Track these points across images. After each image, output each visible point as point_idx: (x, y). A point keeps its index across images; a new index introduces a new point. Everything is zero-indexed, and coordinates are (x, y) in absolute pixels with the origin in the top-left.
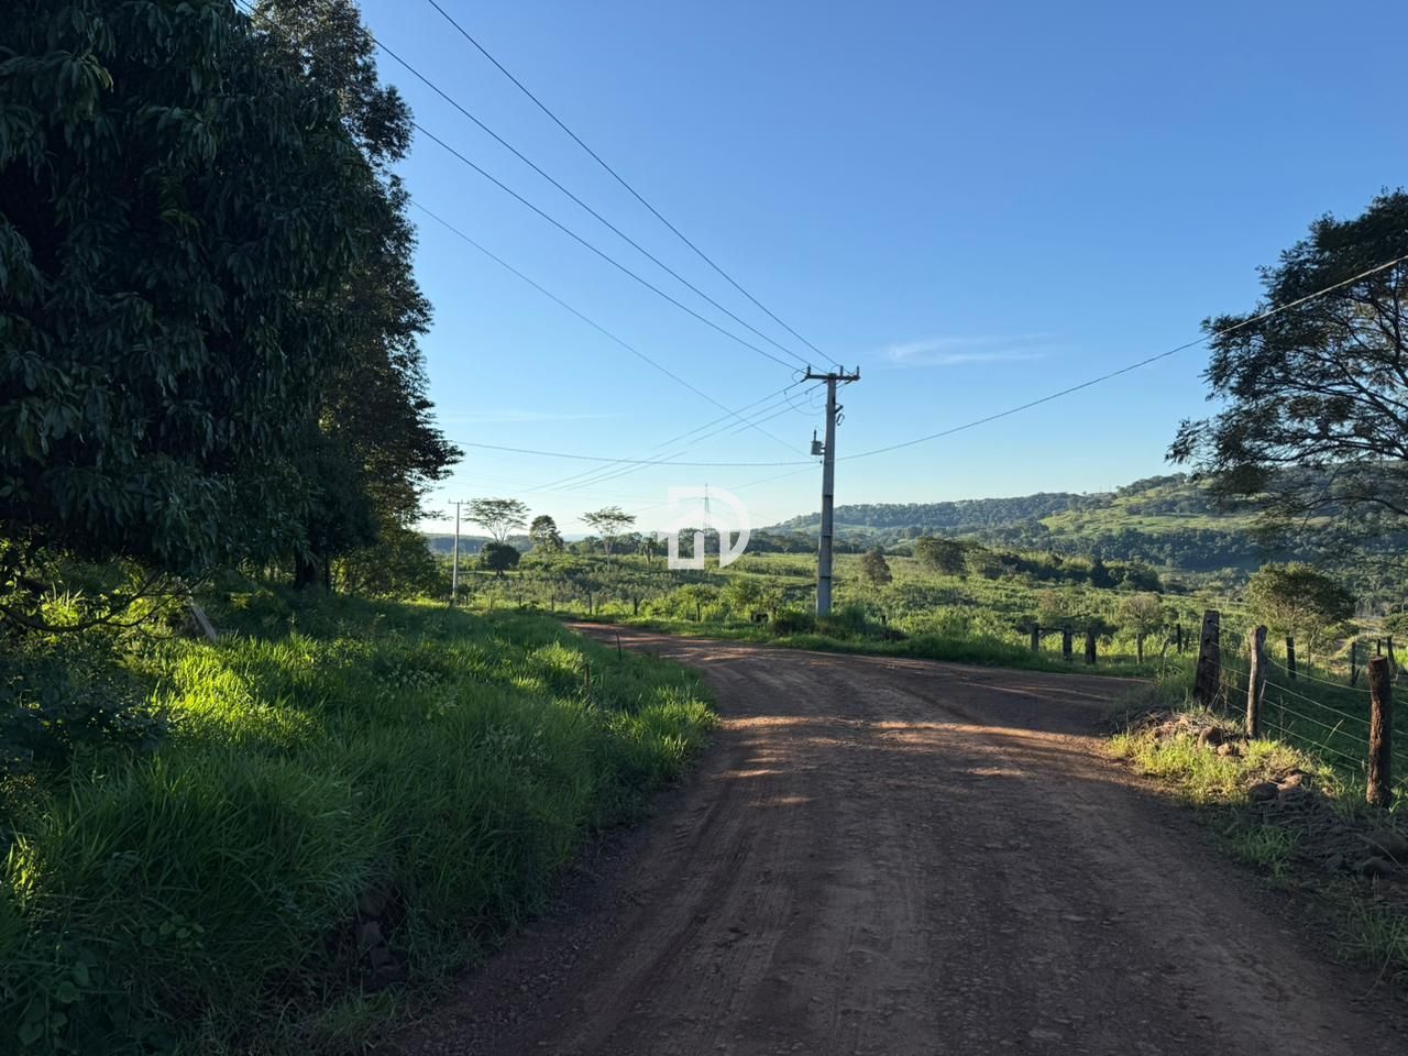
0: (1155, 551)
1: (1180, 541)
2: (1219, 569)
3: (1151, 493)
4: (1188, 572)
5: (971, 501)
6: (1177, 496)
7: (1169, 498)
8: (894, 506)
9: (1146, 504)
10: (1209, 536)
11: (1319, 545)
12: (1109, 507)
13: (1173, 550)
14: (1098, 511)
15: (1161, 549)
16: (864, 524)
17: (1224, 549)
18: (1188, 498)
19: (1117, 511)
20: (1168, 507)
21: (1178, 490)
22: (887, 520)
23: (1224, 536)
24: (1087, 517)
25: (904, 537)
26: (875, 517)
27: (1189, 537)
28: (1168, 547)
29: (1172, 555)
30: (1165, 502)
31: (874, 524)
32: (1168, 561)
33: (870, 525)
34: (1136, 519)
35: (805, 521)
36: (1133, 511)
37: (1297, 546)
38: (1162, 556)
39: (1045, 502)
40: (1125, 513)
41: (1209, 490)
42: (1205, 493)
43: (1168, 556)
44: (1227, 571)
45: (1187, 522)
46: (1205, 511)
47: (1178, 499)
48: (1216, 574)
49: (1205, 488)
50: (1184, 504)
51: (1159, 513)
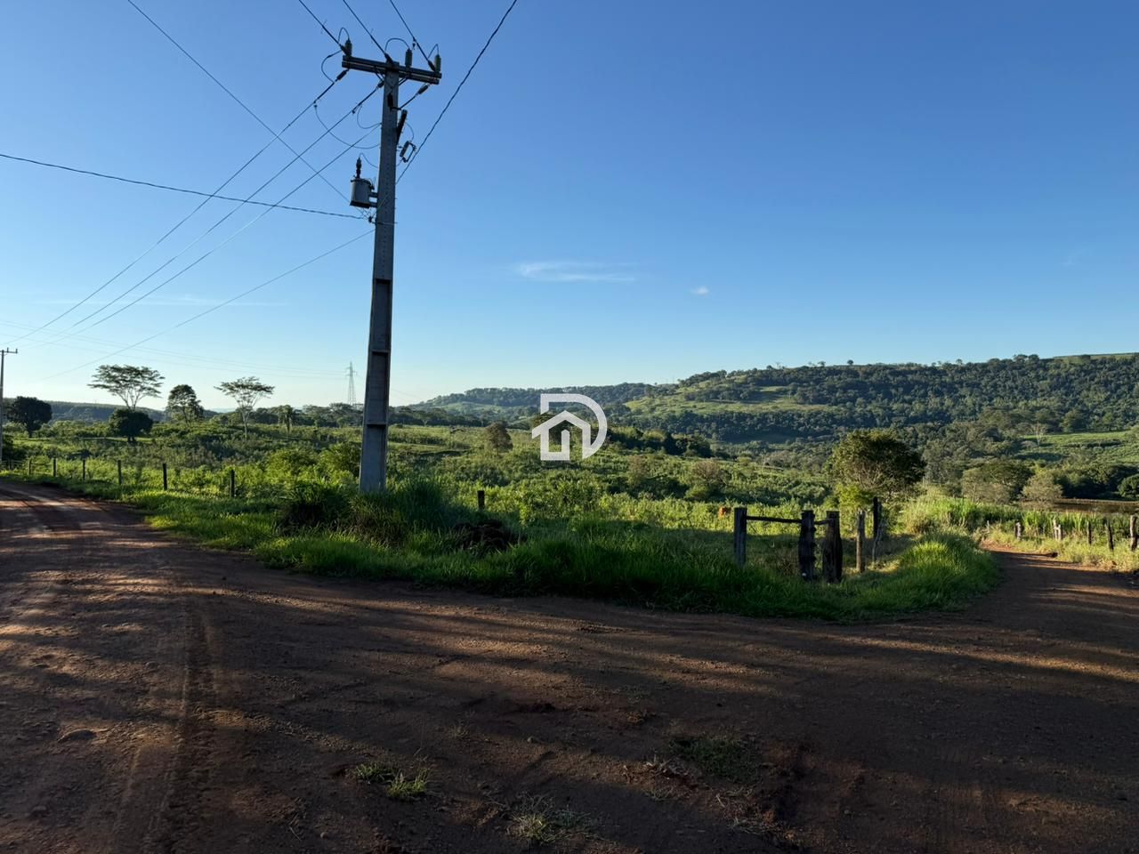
0: (705, 428)
1: (721, 420)
2: (748, 442)
3: (702, 385)
4: (727, 443)
5: (575, 388)
6: (720, 387)
7: (715, 388)
8: (516, 390)
9: (700, 392)
10: (742, 417)
11: (816, 424)
12: (673, 394)
13: (717, 428)
14: (666, 397)
15: (709, 426)
16: (492, 403)
17: (752, 427)
18: (728, 389)
19: (678, 398)
20: (713, 396)
21: (721, 383)
22: (510, 401)
23: (752, 417)
24: (657, 402)
25: (523, 415)
26: (502, 398)
27: (728, 418)
28: (714, 425)
29: (717, 432)
30: (712, 392)
31: (501, 404)
32: (714, 436)
34: (691, 404)
35: (445, 400)
36: (690, 398)
37: (800, 425)
38: (709, 432)
39: (629, 390)
40: (684, 399)
41: (742, 383)
42: (740, 385)
43: (714, 431)
44: (754, 443)
45: (727, 406)
46: (739, 399)
47: (721, 389)
48: (747, 445)
49: (740, 381)
50: (725, 393)
51: (708, 400)
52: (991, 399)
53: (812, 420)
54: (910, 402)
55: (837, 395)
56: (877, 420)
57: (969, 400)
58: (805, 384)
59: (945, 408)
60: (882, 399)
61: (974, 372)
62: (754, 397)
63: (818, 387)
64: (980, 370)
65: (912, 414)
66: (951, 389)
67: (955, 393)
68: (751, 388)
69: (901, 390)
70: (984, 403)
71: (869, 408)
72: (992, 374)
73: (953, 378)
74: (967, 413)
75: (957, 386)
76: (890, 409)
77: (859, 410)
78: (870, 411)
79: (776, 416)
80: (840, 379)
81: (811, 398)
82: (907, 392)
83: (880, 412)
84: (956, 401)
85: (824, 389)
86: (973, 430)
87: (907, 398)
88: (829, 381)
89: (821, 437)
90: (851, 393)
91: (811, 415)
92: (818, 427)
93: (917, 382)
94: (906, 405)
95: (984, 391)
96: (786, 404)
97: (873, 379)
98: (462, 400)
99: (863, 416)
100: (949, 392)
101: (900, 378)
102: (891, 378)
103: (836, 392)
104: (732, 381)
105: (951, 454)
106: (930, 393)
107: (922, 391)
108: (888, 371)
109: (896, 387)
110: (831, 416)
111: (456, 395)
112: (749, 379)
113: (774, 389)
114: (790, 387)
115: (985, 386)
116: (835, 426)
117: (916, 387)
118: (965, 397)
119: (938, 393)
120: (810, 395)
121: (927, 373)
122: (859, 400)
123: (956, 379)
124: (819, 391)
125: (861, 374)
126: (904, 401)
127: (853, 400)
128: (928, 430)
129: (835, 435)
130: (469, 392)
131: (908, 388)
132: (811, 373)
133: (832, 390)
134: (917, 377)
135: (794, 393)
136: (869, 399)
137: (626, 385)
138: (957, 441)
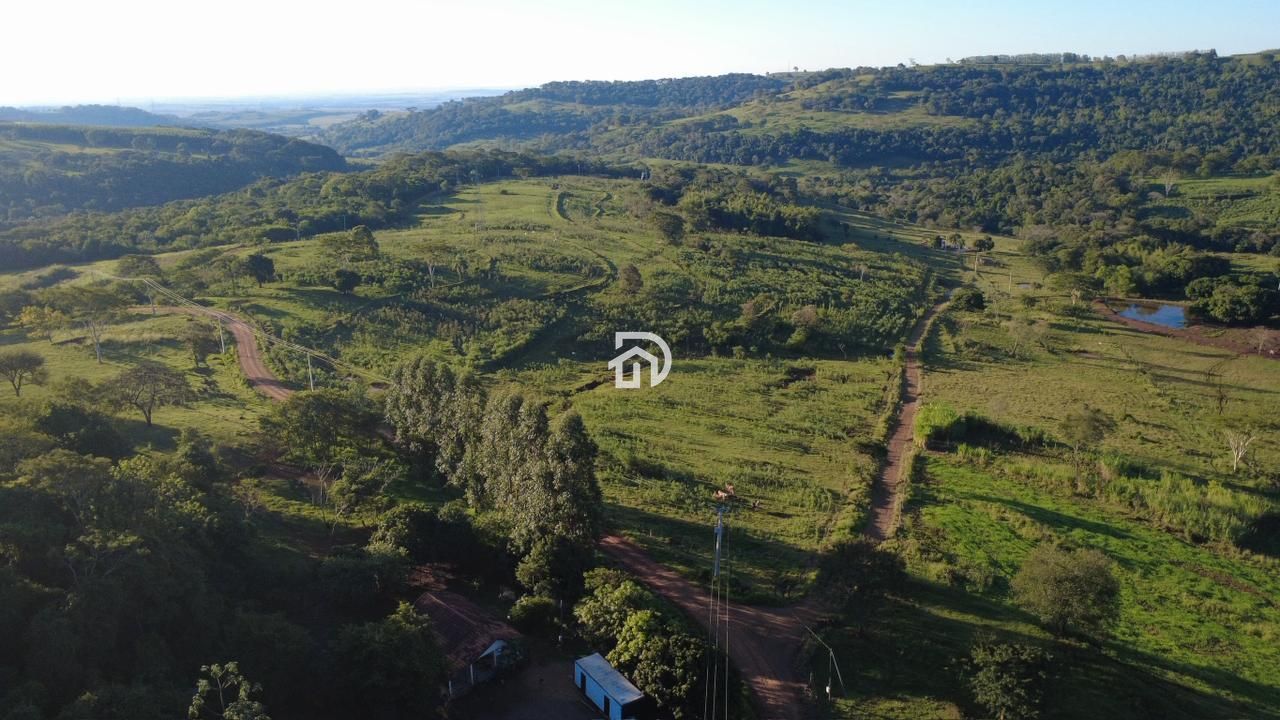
0: (821, 149)
1: (841, 140)
2: (868, 168)
3: (821, 87)
6: (843, 92)
7: (835, 94)
8: (601, 82)
9: (817, 98)
10: (864, 135)
11: (945, 144)
13: (836, 149)
14: (778, 104)
15: (826, 148)
16: (573, 101)
17: (875, 147)
18: (851, 96)
19: (793, 105)
20: (834, 104)
21: (843, 86)
22: (595, 97)
23: (875, 135)
24: (769, 110)
26: (584, 95)
27: (849, 137)
28: (832, 146)
29: (834, 153)
30: (832, 99)
31: (583, 101)
32: (831, 158)
33: (580, 103)
34: (809, 113)
35: (518, 96)
36: (807, 106)
37: (929, 146)
38: (827, 154)
39: (734, 82)
40: (800, 108)
41: (868, 87)
42: (865, 90)
43: (831, 154)
44: (875, 170)
45: (848, 119)
46: (863, 108)
47: (843, 96)
48: (866, 171)
49: (866, 84)
50: (848, 100)
51: (827, 109)
52: (1148, 111)
53: (942, 140)
54: (1054, 114)
55: (975, 104)
56: (1014, 139)
57: (1122, 113)
58: (939, 90)
59: (1092, 123)
60: (1024, 111)
61: (1136, 75)
62: (881, 106)
63: (953, 94)
64: (1142, 72)
65: (1054, 131)
66: (1104, 96)
67: (1109, 102)
68: (878, 95)
69: (1047, 98)
70: (1139, 117)
71: (1008, 122)
72: (1155, 78)
73: (1109, 83)
74: (1117, 131)
75: (1111, 93)
76: (1031, 124)
77: (995, 126)
78: (1007, 128)
79: (902, 134)
80: (979, 84)
81: (944, 108)
82: (1053, 101)
83: (1018, 128)
84: (1107, 114)
85: (960, 97)
86: (1100, 178)
87: (1053, 108)
88: (969, 86)
89: (949, 161)
90: (990, 102)
91: (942, 133)
92: (947, 149)
93: (1067, 88)
94: (1050, 119)
95: (1142, 100)
96: (916, 117)
97: (1017, 84)
98: (539, 96)
99: (998, 134)
100: (1101, 102)
101: (1047, 83)
102: (1038, 83)
103: (974, 100)
104: (856, 85)
105: (1071, 207)
106: (1079, 104)
107: (1071, 100)
108: (1036, 73)
109: (1042, 94)
110: (963, 133)
111: (531, 90)
112: (876, 82)
113: (903, 95)
114: (922, 94)
115: (1145, 94)
116: (966, 147)
117: (1065, 94)
118: (1118, 107)
119: (1089, 103)
120: (944, 104)
121: (1081, 74)
122: (999, 111)
123: (1113, 84)
124: (955, 99)
125: (1004, 75)
126: (1049, 113)
127: (991, 111)
128: (1055, 173)
129: (965, 158)
130: (545, 86)
131: (1055, 94)
132: (947, 75)
133: (970, 97)
134: (1068, 82)
135: (926, 100)
136: (1009, 110)
137: (732, 76)
138: (1081, 190)
